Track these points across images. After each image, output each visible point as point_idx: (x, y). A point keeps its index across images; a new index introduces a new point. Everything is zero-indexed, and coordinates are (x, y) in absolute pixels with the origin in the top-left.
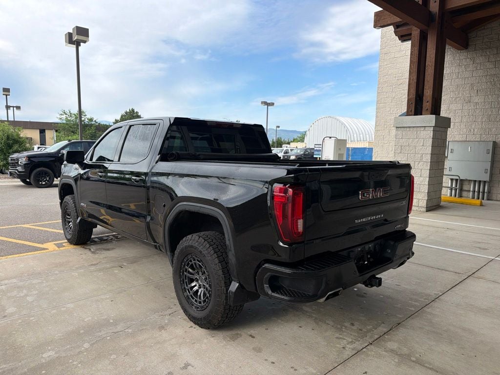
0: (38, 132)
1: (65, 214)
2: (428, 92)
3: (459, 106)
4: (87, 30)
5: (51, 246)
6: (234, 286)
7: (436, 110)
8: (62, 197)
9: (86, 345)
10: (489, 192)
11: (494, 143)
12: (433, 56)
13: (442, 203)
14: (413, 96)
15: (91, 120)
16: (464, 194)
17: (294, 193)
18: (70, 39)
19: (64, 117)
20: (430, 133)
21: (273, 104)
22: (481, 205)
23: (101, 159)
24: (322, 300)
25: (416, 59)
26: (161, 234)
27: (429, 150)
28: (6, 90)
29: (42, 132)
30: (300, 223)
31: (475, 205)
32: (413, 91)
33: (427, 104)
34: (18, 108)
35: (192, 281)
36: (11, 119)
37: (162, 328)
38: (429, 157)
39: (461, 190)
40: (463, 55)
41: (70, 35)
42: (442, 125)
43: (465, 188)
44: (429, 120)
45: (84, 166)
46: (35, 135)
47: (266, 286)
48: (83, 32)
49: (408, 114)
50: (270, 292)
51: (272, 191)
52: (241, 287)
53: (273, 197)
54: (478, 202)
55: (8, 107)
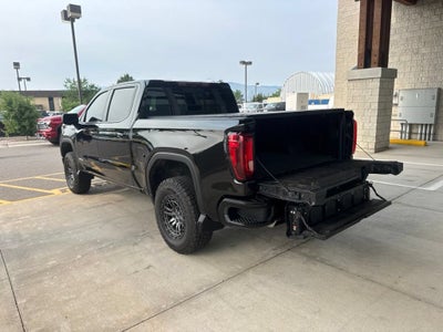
0: (47, 100)
1: (67, 167)
2: (376, 47)
3: (408, 58)
4: (79, 7)
5: (56, 192)
6: (202, 218)
7: (383, 62)
8: (63, 154)
9: (79, 257)
10: (434, 134)
11: (439, 89)
12: (380, 14)
13: (390, 145)
14: (363, 51)
15: (93, 86)
16: (413, 136)
17: (245, 139)
18: (65, 16)
19: (69, 85)
20: (377, 84)
21: (250, 63)
22: (426, 145)
23: (93, 119)
24: (272, 226)
25: (365, 18)
26: (143, 179)
27: (376, 99)
28: (17, 65)
29: (51, 100)
30: (251, 164)
31: (419, 146)
32: (363, 46)
33: (375, 58)
34: (28, 79)
35: (171, 217)
36: (23, 89)
37: (136, 244)
38: (376, 105)
39: (410, 133)
40: (412, 11)
41: (65, 12)
42: (389, 77)
43: (414, 131)
44: (377, 71)
45: (79, 126)
46: (45, 102)
47: (226, 216)
48: (76, 9)
49: (358, 68)
50: (229, 221)
51: (228, 138)
52: (207, 218)
53: (228, 144)
54: (422, 142)
55: (19, 79)
